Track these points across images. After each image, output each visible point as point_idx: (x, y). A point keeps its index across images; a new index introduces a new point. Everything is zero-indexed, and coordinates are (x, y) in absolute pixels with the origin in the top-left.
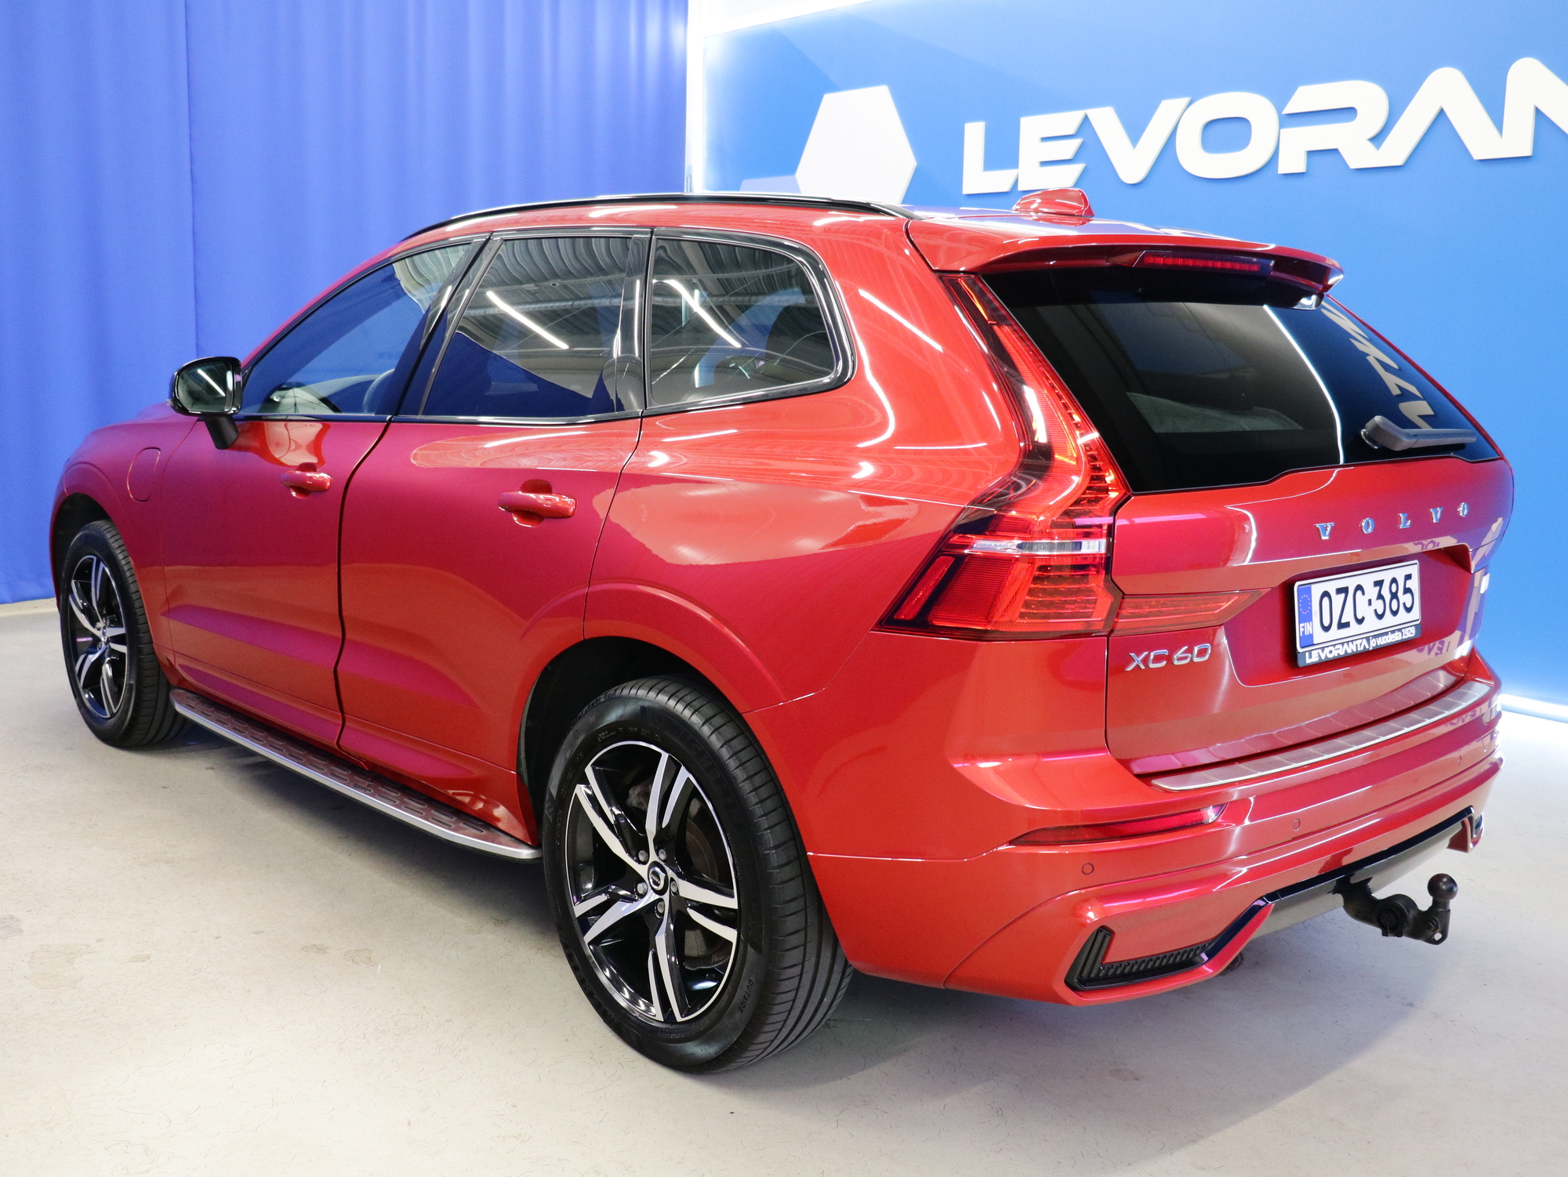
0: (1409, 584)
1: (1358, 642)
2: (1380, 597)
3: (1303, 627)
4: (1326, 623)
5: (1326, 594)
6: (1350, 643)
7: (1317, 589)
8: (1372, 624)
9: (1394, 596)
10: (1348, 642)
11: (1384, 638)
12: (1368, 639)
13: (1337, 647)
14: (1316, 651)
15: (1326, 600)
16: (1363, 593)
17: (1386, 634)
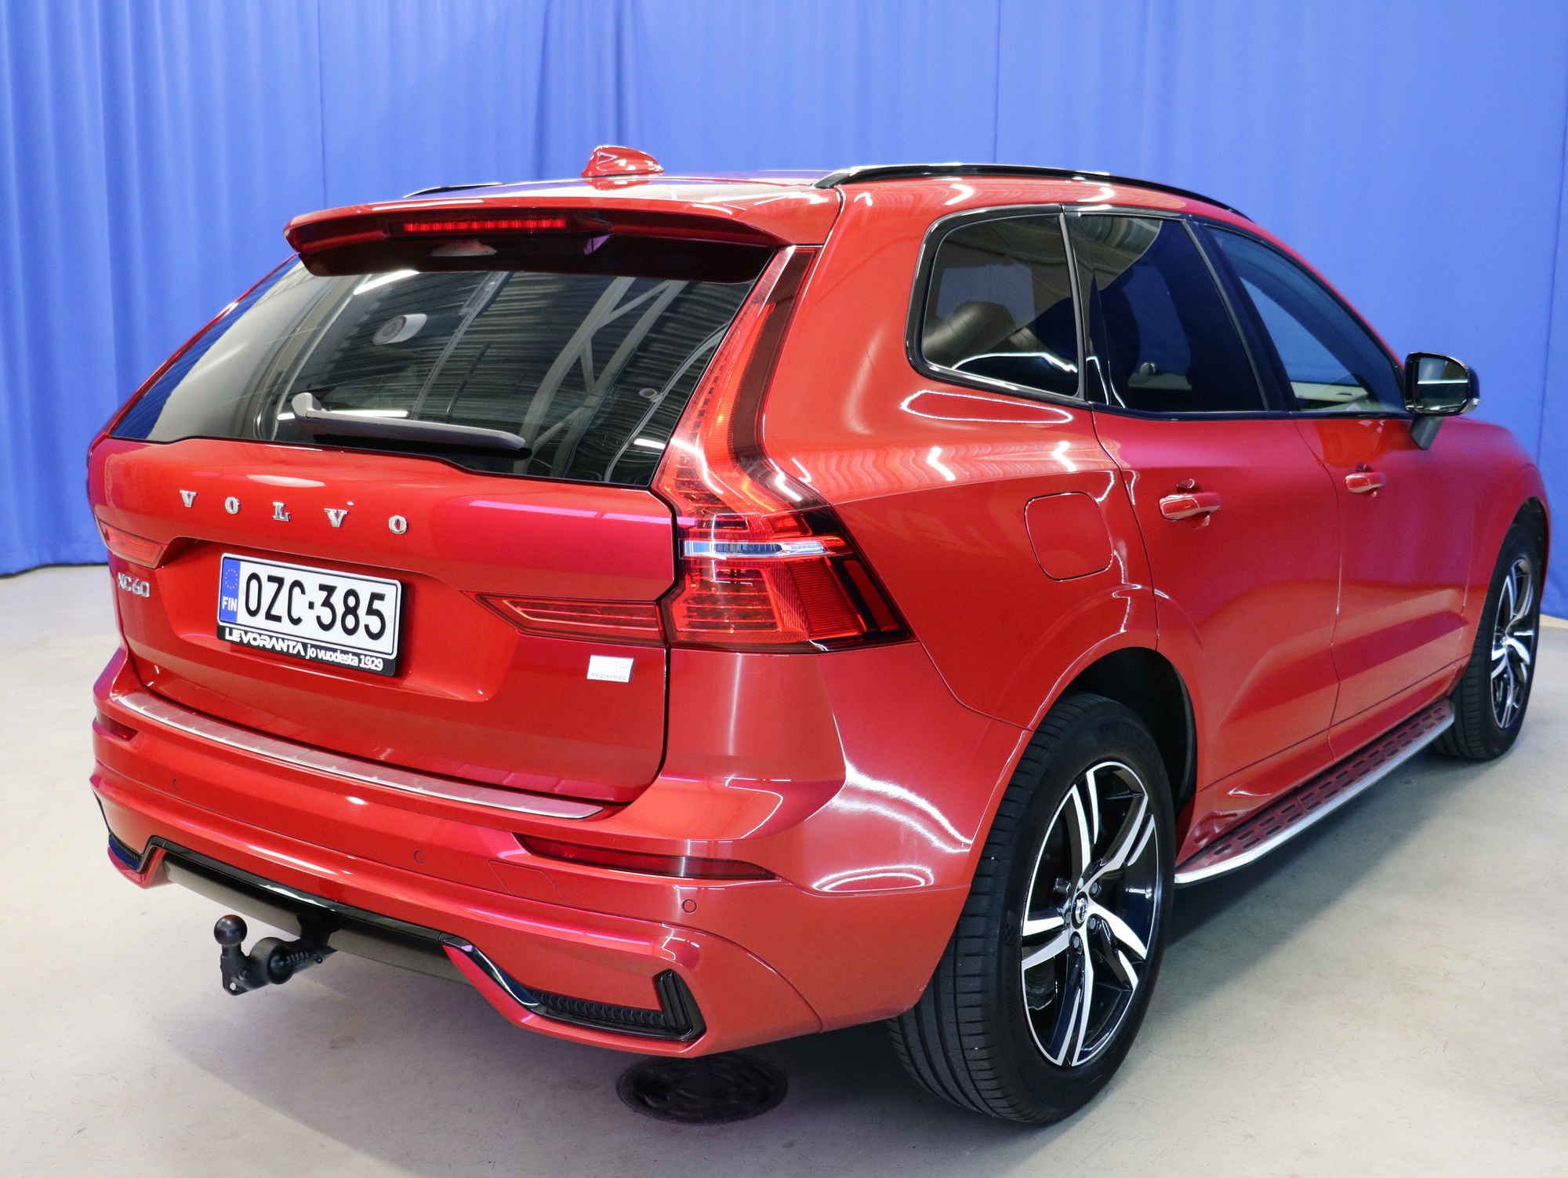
0: (377, 605)
1: (292, 644)
2: (327, 603)
3: (227, 601)
4: (253, 607)
5: (254, 576)
6: (280, 640)
7: (246, 569)
8: (309, 629)
9: (351, 611)
10: (277, 638)
11: (329, 653)
12: (305, 646)
13: (263, 637)
14: (239, 632)
15: (254, 583)
16: (303, 592)
17: (335, 651)
